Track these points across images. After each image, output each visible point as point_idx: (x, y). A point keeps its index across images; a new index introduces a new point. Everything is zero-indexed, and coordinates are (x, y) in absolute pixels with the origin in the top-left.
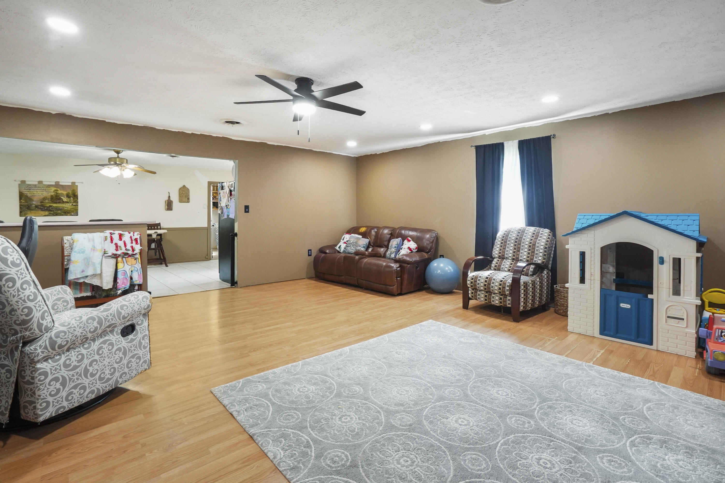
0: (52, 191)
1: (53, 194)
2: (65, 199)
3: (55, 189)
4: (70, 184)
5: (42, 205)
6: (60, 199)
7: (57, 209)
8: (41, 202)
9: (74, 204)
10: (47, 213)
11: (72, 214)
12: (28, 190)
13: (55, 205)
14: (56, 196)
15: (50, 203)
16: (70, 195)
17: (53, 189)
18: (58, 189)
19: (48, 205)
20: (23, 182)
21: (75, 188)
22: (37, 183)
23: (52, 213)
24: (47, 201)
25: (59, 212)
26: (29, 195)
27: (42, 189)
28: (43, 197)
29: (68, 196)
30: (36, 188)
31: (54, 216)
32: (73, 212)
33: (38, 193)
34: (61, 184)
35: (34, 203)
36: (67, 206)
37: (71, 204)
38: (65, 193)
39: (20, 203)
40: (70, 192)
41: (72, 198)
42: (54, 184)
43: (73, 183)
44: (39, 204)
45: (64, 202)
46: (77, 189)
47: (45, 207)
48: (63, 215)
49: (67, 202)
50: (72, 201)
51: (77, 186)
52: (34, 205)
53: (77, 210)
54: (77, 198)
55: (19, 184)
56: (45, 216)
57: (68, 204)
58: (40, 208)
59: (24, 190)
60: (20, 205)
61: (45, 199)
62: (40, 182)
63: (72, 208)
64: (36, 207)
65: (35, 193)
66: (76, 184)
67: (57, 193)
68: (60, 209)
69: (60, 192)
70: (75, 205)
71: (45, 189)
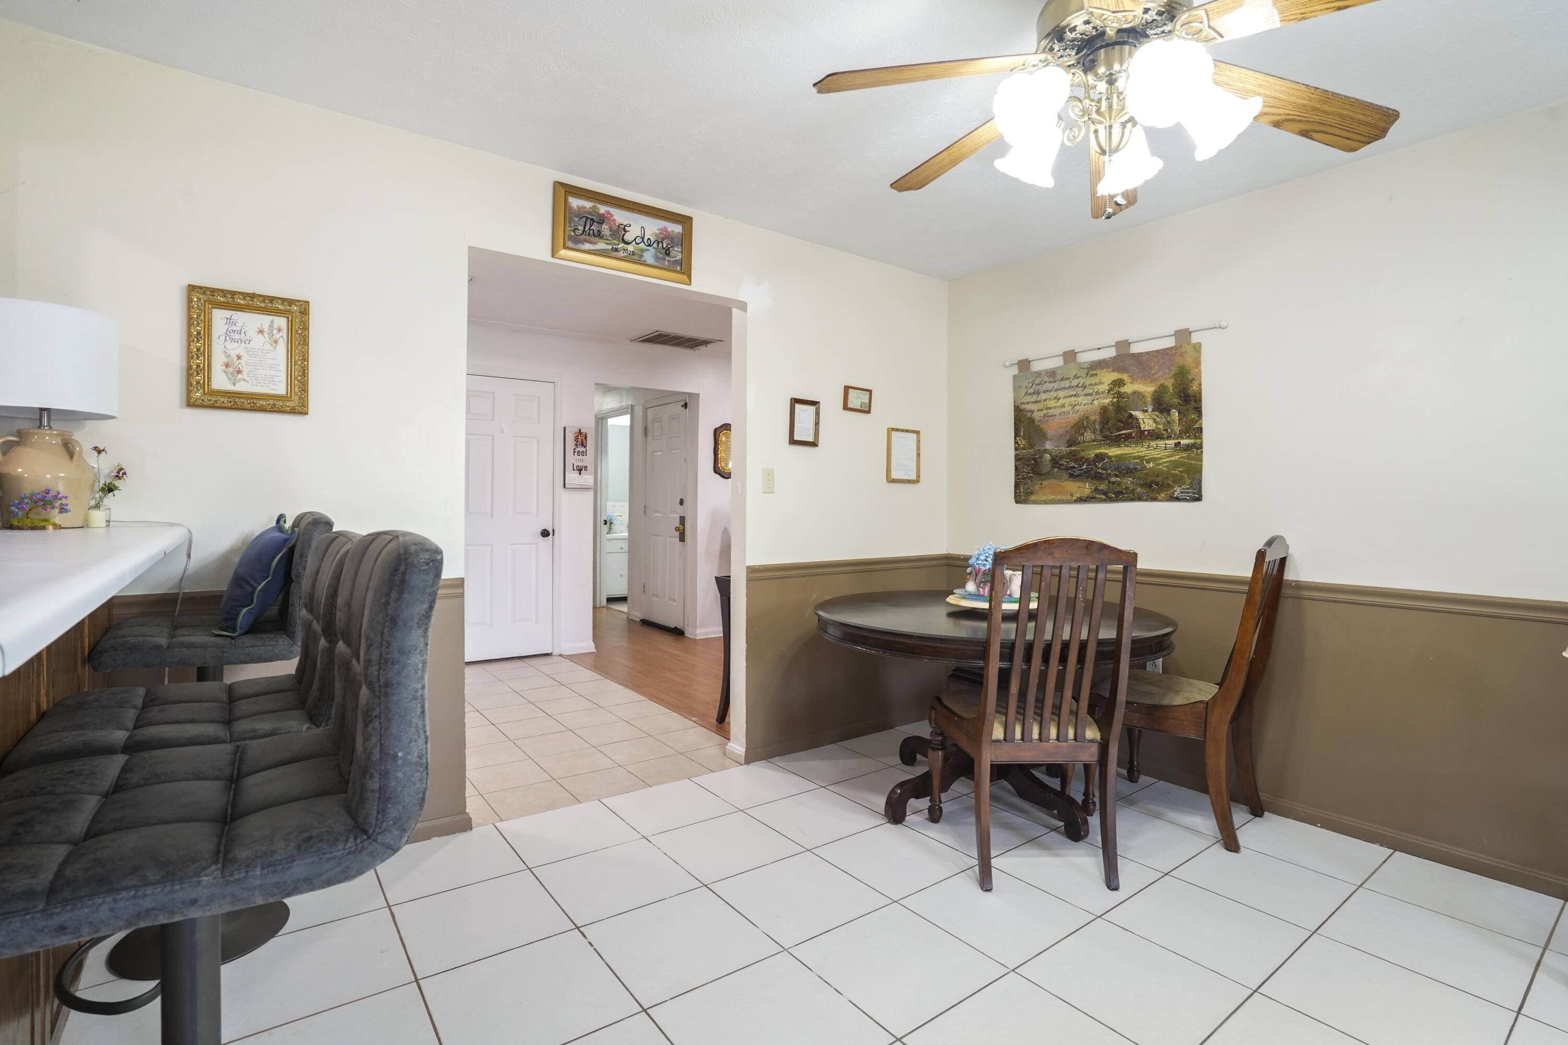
0: (1104, 387)
1: (1107, 401)
2: (1147, 421)
3: (1115, 376)
4: (1170, 343)
5: (1073, 456)
6: (1131, 421)
7: (1124, 468)
8: (1071, 443)
9: (1184, 442)
10: (1087, 488)
11: (1177, 491)
12: (1034, 398)
13: (1113, 452)
14: (1119, 408)
15: (1099, 446)
16: (1166, 398)
17: (1108, 377)
18: (1125, 377)
19: (1091, 454)
20: (1024, 365)
21: (1189, 361)
22: (1058, 362)
23: (1103, 486)
24: (1089, 435)
25: (1128, 481)
26: (1037, 416)
27: (1075, 382)
28: (1074, 417)
29: (1161, 405)
30: (1056, 385)
31: (1111, 500)
32: (1179, 481)
33: (1061, 401)
34: (1135, 349)
35: (1049, 446)
36: (1154, 454)
37: (1171, 442)
38: (1148, 389)
39: (1016, 449)
40: (1169, 383)
41: (1175, 414)
42: (1111, 353)
43: (1183, 335)
44: (1064, 449)
45: (1143, 436)
46: (1198, 363)
47: (1080, 460)
48: (1140, 499)
49: (1155, 435)
50: (1177, 428)
51: (1198, 348)
52: (1048, 456)
53: (1199, 470)
54: (1199, 411)
55: (1015, 377)
56: (1081, 500)
57: (1161, 443)
58: (1067, 469)
59: (1028, 399)
60: (1018, 459)
61: (1081, 426)
62: (1070, 356)
63: (1176, 464)
64: (1055, 461)
65: (1052, 404)
66: (1195, 338)
67: (1120, 395)
68: (1130, 471)
69: (1128, 389)
70: (1188, 448)
71: (1081, 381)
